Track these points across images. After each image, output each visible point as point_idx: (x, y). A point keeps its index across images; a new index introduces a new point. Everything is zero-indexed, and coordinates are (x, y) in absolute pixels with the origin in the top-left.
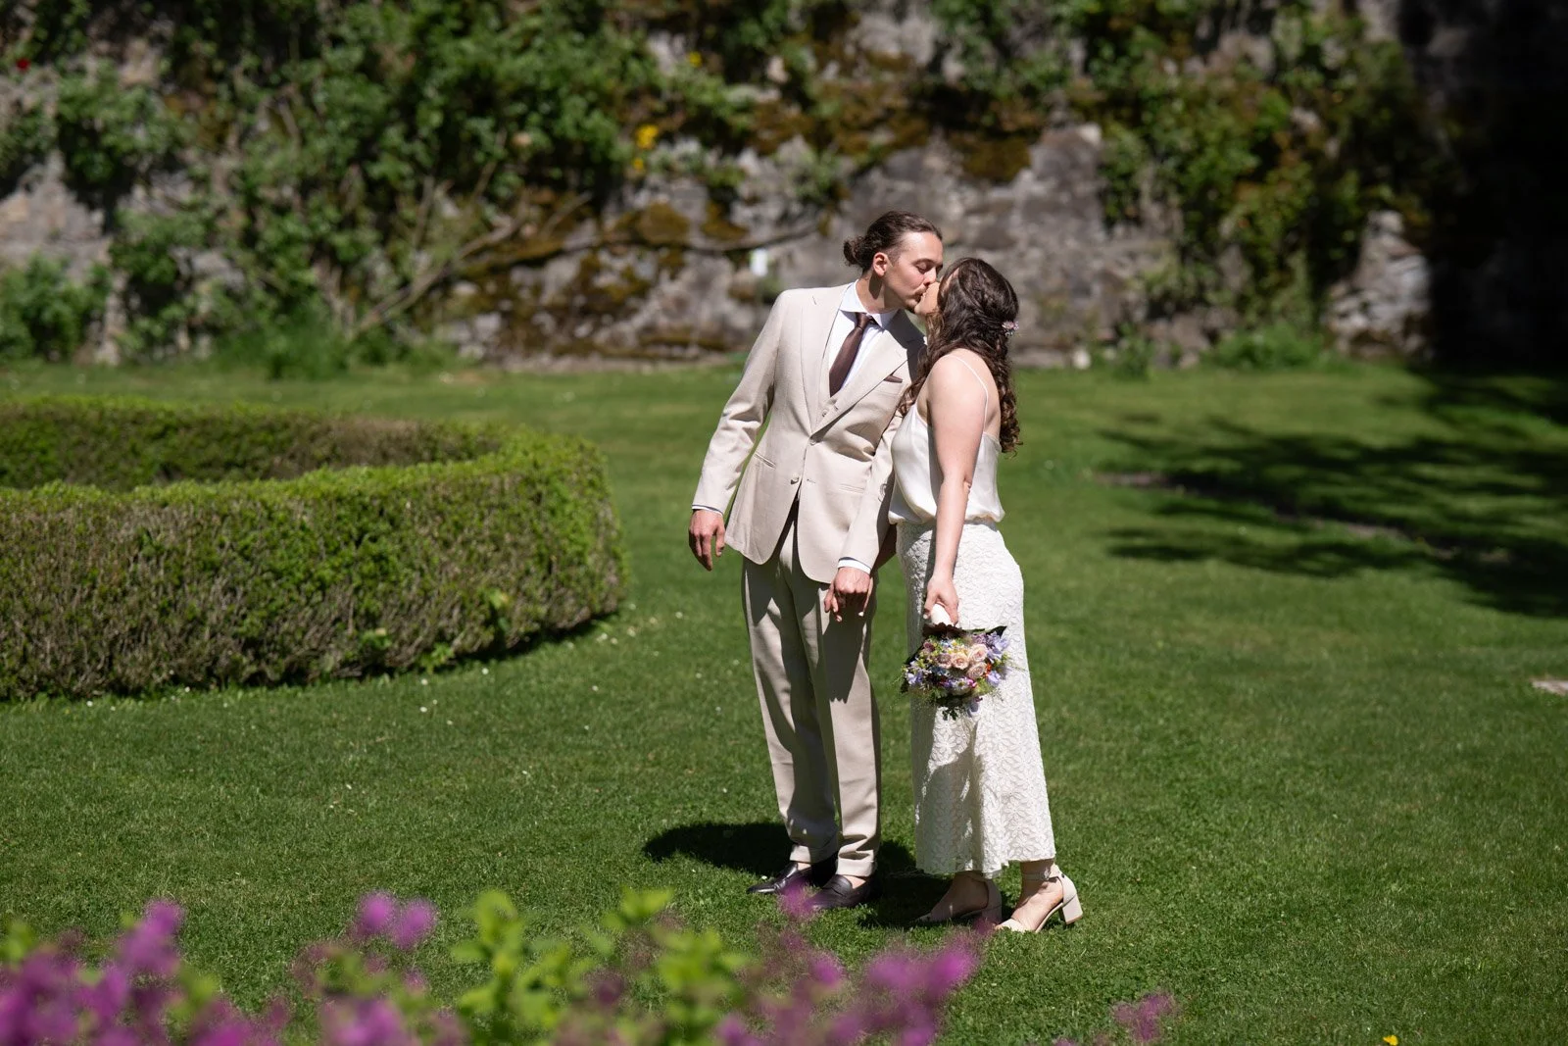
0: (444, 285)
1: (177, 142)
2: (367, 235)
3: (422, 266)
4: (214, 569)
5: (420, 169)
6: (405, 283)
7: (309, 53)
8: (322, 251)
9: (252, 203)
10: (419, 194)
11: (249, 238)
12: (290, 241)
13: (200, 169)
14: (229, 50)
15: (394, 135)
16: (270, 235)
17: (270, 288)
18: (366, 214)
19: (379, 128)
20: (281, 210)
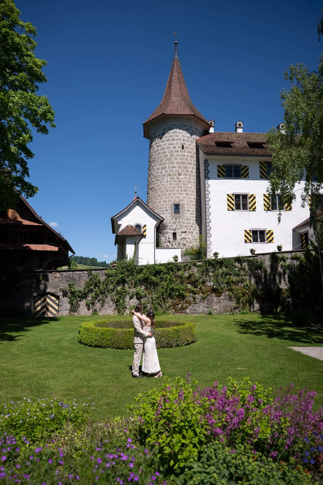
0: (169, 307)
1: (146, 294)
2: (163, 302)
3: (167, 305)
4: (164, 336)
5: (167, 296)
6: (166, 307)
7: (158, 286)
8: (159, 304)
9: (152, 300)
10: (167, 299)
11: (152, 303)
12: (156, 303)
13: (148, 297)
14: (150, 286)
15: (165, 293)
16: (154, 302)
17: (154, 307)
18: (162, 300)
19: (164, 293)
20: (155, 300)
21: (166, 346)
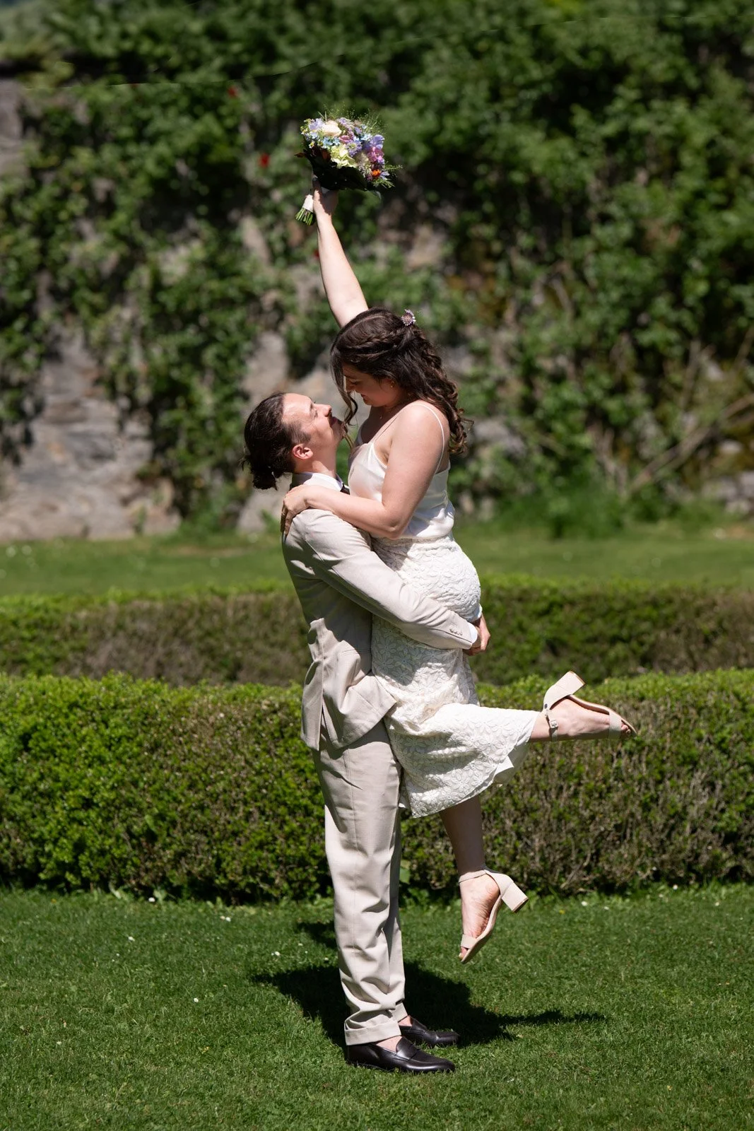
0: (711, 444)
1: (459, 319)
2: (638, 398)
3: (689, 427)
4: (693, 763)
5: (687, 336)
6: (674, 443)
7: (581, 231)
8: (596, 416)
9: (529, 373)
10: (686, 358)
11: (528, 406)
12: (567, 407)
13: (480, 343)
14: (507, 231)
15: (662, 305)
16: (547, 400)
17: (548, 452)
18: (637, 381)
19: (648, 297)
20: (558, 378)
21: (714, 865)
